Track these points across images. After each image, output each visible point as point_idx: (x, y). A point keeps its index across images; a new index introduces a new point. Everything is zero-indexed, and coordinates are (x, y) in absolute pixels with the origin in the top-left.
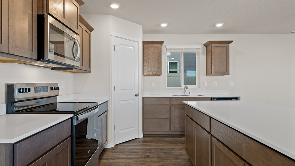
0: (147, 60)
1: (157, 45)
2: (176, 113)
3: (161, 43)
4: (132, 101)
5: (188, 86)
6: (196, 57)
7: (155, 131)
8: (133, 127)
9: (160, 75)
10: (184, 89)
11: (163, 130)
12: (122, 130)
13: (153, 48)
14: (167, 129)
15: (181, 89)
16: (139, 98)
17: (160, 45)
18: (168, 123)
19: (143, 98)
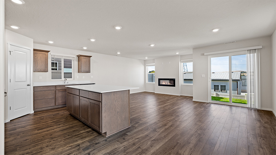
0: (36, 62)
1: (45, 53)
2: (59, 95)
3: (48, 52)
4: (25, 89)
5: (67, 79)
6: (72, 62)
7: (44, 107)
8: (25, 107)
9: (47, 71)
10: (64, 81)
11: (50, 106)
12: (16, 109)
13: (41, 54)
14: (53, 104)
15: (62, 80)
16: (30, 87)
17: (47, 53)
18: (54, 101)
19: (34, 87)
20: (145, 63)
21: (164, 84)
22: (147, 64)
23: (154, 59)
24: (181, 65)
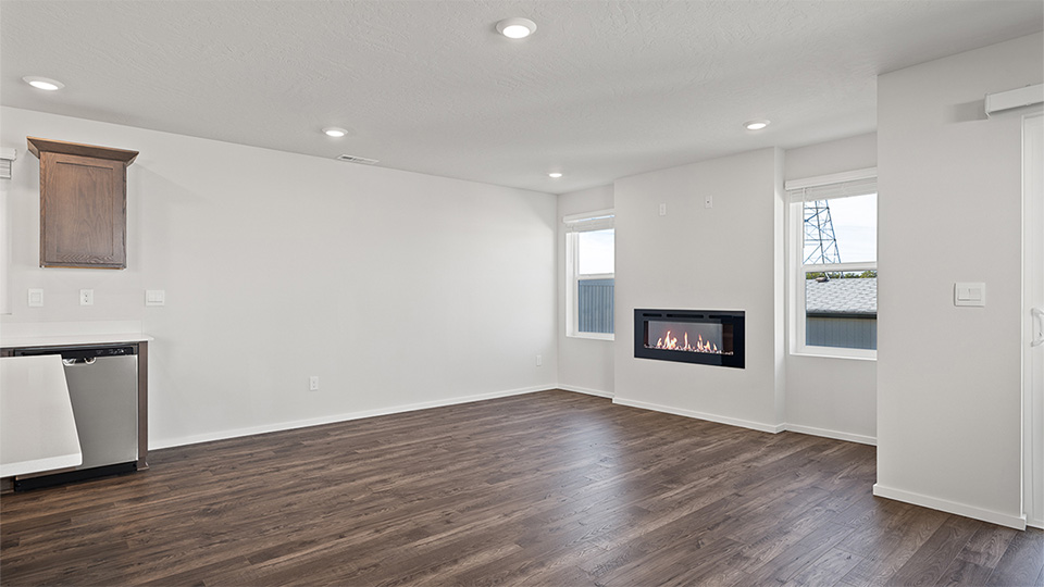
20: (560, 211)
21: (670, 344)
22: (569, 221)
23: (611, 185)
24: (788, 213)
